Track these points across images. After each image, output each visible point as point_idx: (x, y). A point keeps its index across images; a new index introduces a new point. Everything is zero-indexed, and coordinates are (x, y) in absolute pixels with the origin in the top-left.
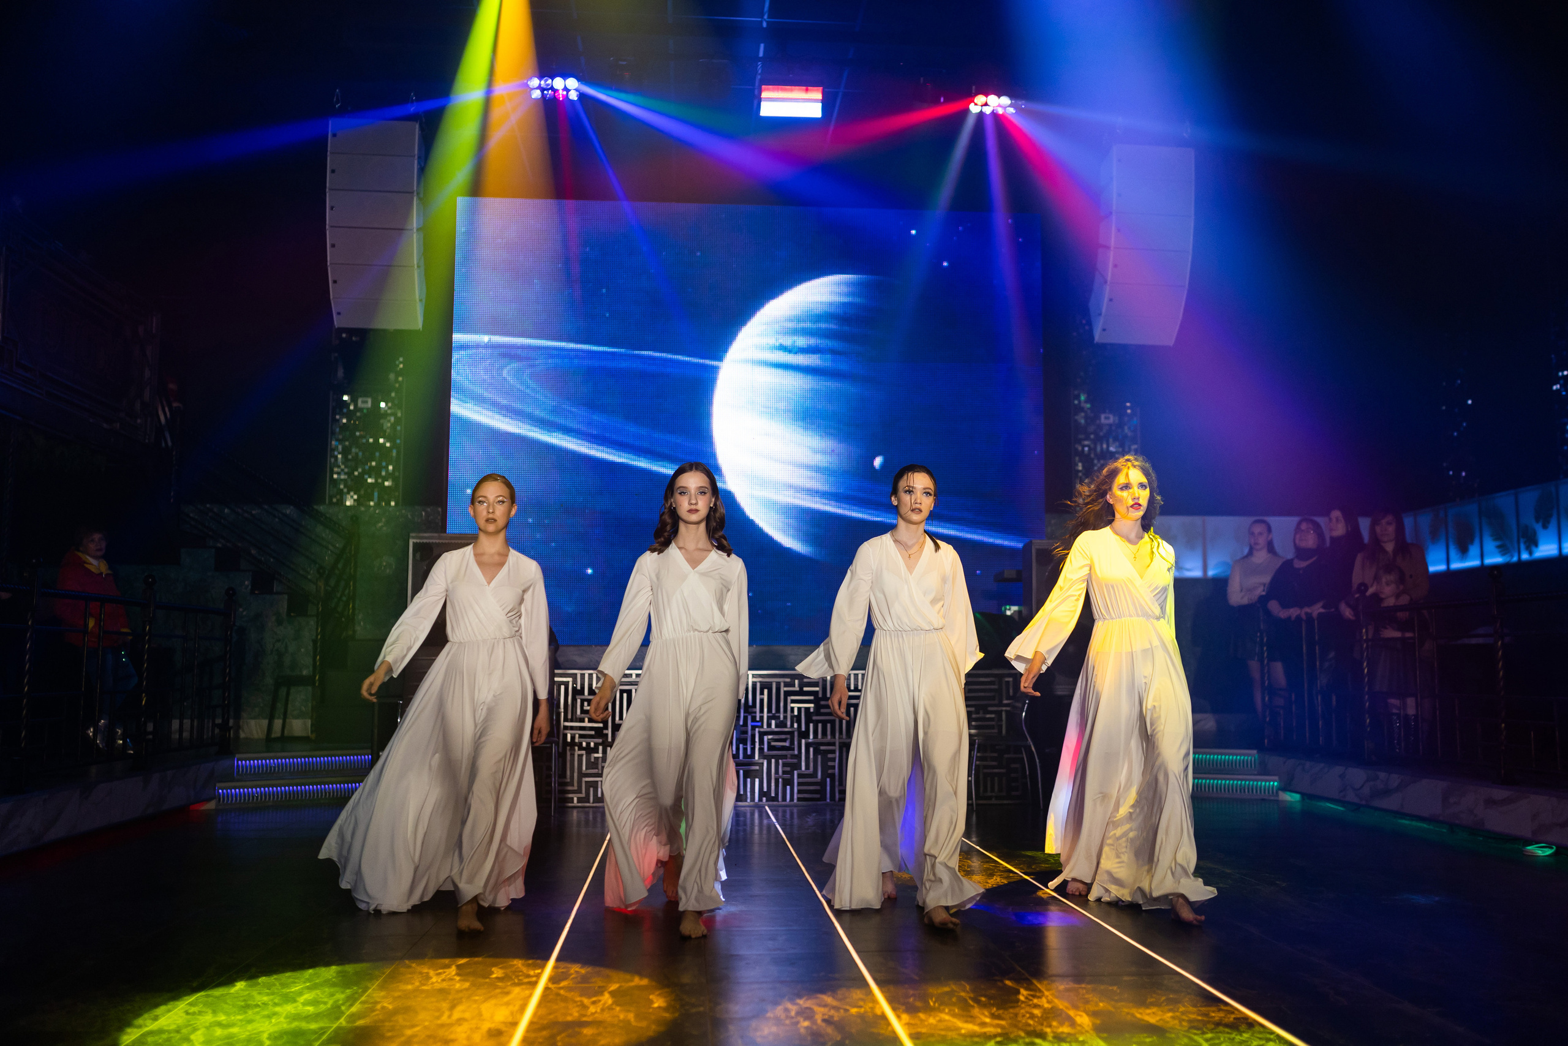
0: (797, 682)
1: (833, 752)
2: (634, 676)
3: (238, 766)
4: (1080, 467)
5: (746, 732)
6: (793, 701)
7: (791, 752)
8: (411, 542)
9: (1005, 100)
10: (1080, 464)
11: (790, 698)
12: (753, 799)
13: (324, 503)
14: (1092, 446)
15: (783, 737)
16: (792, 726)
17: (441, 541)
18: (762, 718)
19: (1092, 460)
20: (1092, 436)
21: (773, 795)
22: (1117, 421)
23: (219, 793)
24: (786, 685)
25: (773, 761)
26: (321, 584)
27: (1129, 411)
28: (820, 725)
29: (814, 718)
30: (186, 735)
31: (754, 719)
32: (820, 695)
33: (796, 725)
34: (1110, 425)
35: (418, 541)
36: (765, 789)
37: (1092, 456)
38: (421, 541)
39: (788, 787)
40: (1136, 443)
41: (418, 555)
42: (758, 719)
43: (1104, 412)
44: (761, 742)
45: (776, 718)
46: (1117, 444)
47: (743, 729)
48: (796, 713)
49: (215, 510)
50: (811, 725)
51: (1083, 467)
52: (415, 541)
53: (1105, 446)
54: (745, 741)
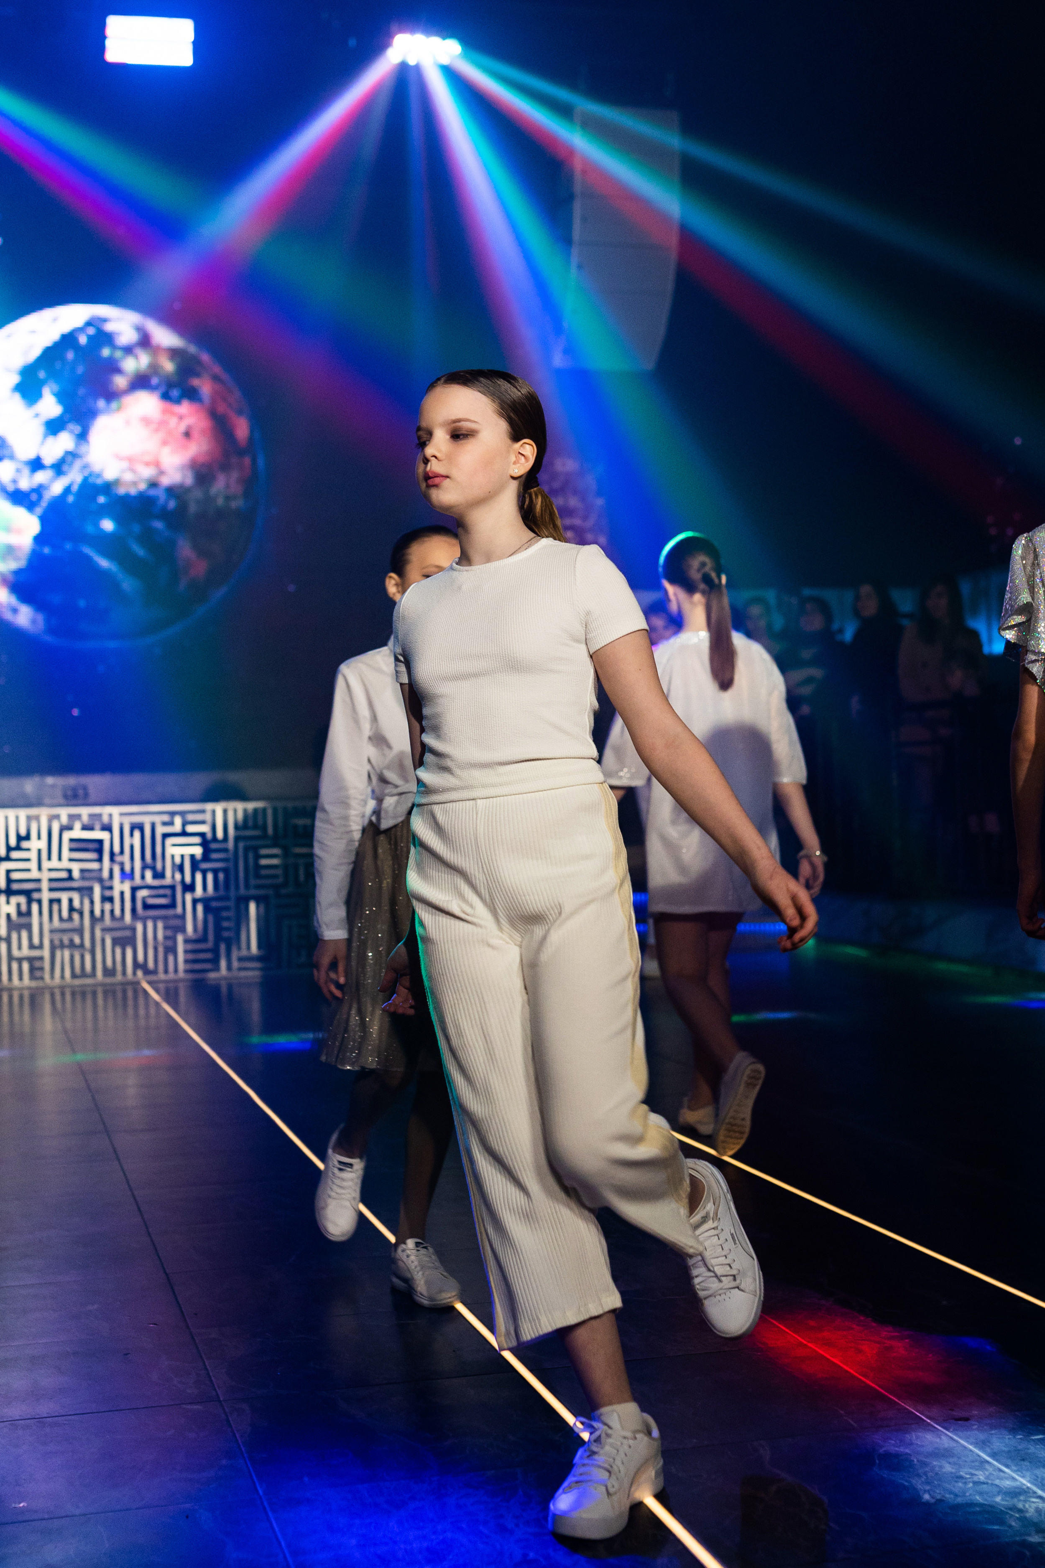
0: (178, 821)
1: (227, 908)
5: (111, 888)
6: (174, 845)
7: (170, 912)
11: (170, 841)
12: (124, 972)
15: (162, 892)
16: (173, 877)
18: (132, 869)
21: (151, 964)
22: (576, 468)
24: (165, 824)
25: (150, 925)
28: (210, 877)
29: (204, 866)
31: (122, 870)
32: (209, 836)
33: (178, 876)
34: (568, 473)
36: (140, 957)
39: (171, 959)
42: (127, 868)
44: (133, 899)
45: (153, 868)
46: (577, 498)
47: (107, 884)
48: (178, 860)
50: (199, 877)
54: (111, 899)
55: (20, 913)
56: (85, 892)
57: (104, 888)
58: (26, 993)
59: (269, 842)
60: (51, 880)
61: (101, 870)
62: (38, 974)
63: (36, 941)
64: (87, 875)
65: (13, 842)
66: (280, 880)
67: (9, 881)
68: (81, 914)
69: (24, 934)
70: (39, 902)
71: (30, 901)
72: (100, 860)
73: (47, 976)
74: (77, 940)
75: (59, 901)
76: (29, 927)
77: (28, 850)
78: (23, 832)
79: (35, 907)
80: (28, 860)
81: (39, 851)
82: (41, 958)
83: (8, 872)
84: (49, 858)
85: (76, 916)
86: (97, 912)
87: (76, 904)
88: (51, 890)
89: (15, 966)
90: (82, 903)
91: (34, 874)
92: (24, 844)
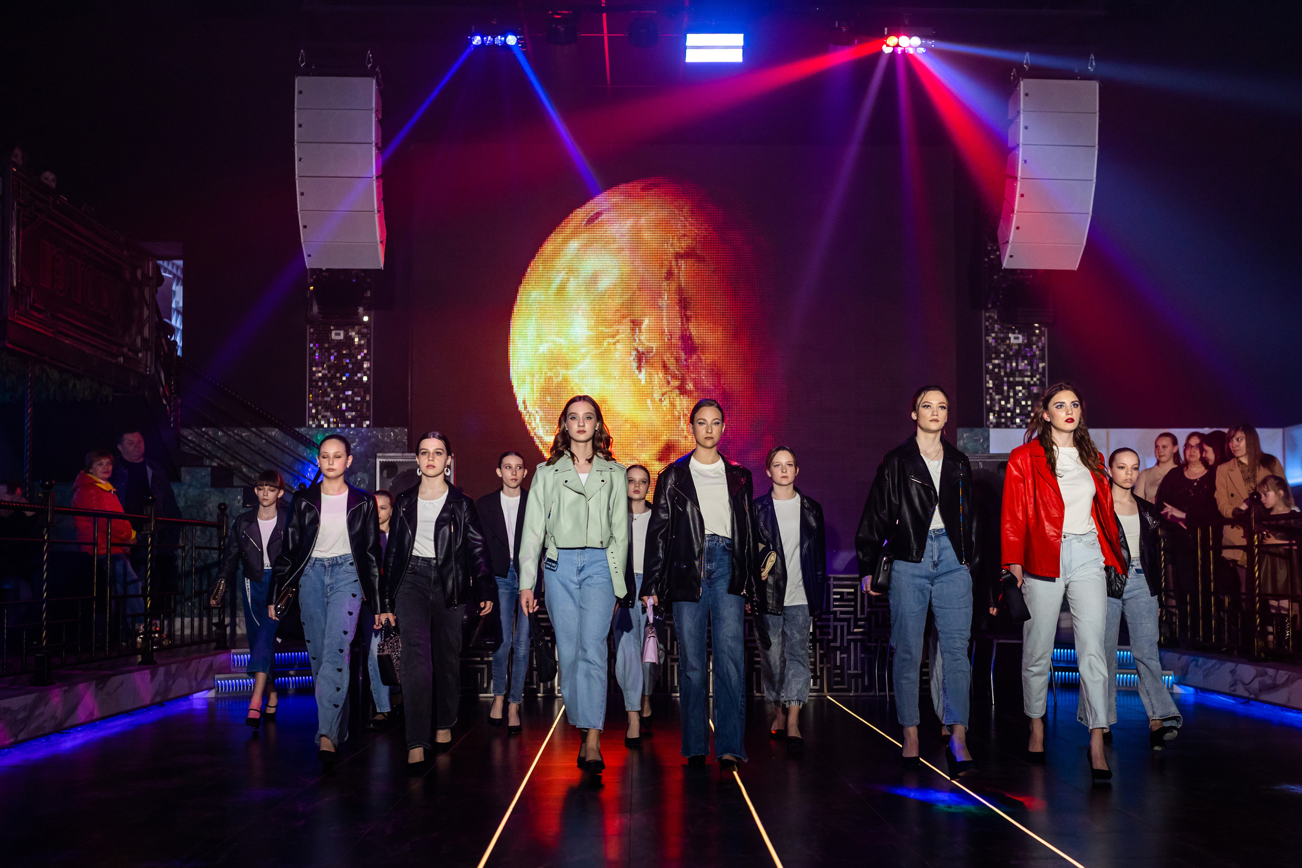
3: (234, 660)
4: (990, 384)
8: (378, 461)
9: (916, 41)
10: (991, 382)
13: (305, 426)
14: (1002, 364)
17: (404, 460)
19: (1002, 377)
20: (1002, 356)
22: (1026, 341)
23: (218, 684)
27: (1037, 331)
30: (187, 632)
34: (1019, 345)
35: (384, 460)
37: (1002, 374)
38: (387, 460)
40: (1043, 361)
41: (385, 472)
43: (1014, 333)
46: (1026, 362)
49: (210, 433)
51: (994, 384)
52: (382, 460)
53: (1014, 364)
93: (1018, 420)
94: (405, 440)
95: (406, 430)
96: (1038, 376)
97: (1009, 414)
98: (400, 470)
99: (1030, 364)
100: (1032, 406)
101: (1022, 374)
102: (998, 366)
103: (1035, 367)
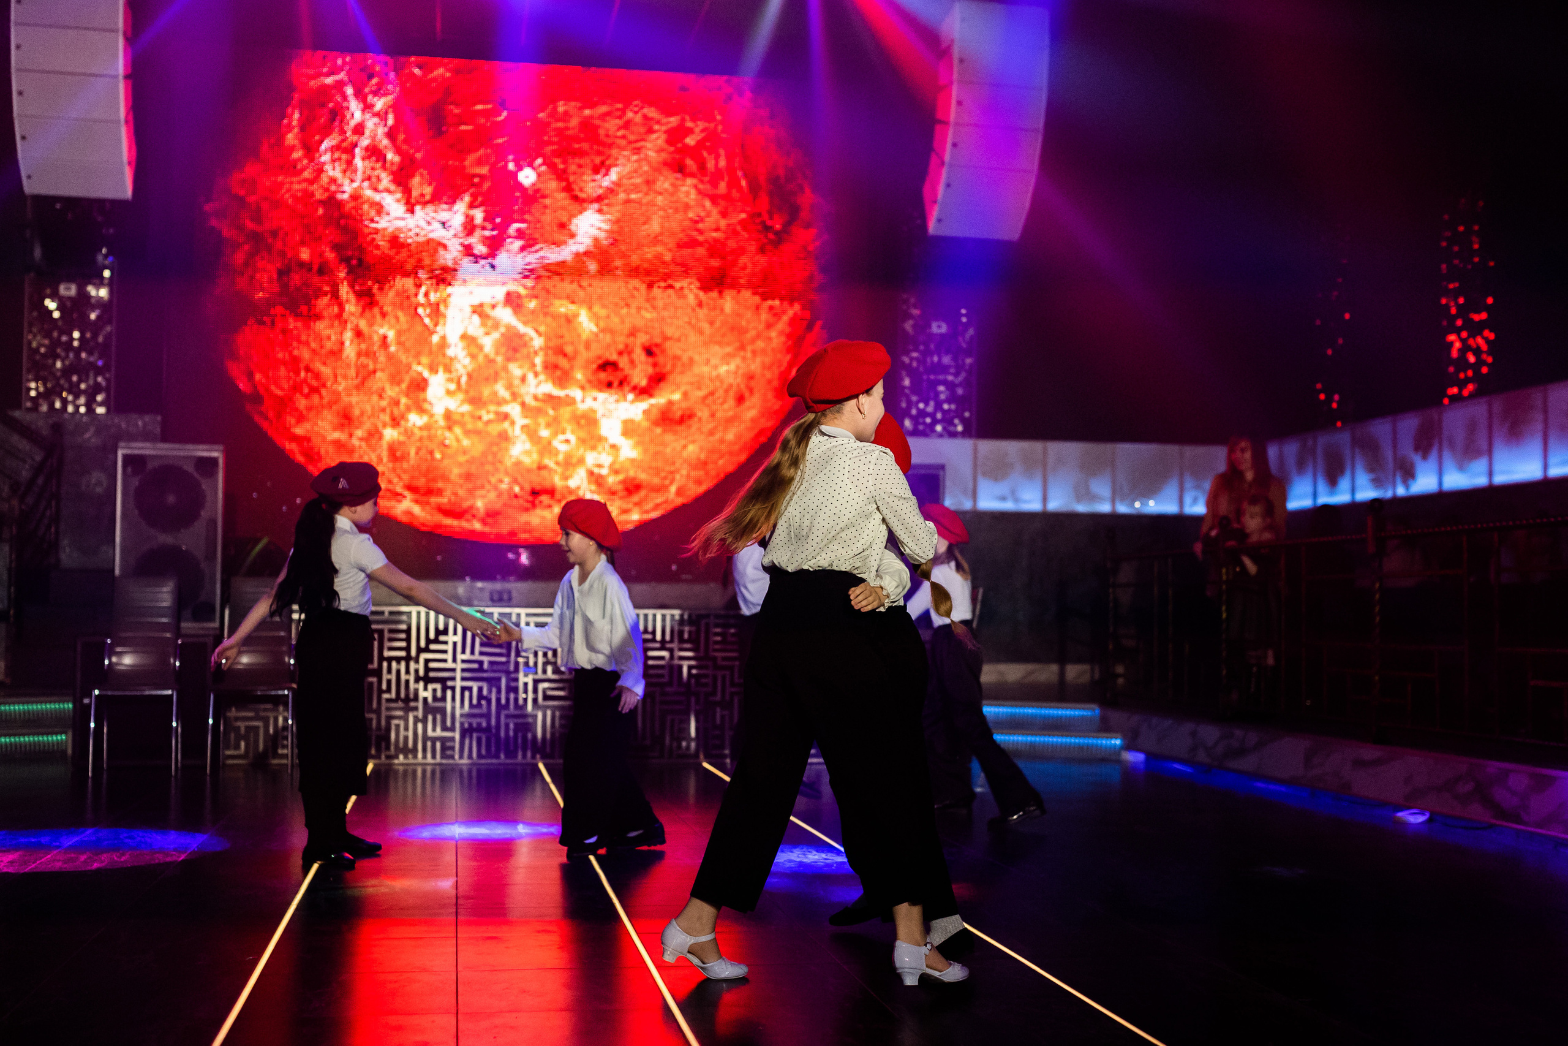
2: (386, 614)
4: (907, 382)
5: (517, 680)
8: (119, 452)
10: (906, 377)
12: (524, 755)
13: (20, 408)
14: (922, 358)
15: (561, 684)
18: (536, 664)
19: (921, 374)
20: (922, 348)
21: (548, 750)
22: (950, 331)
25: (549, 713)
26: (15, 502)
27: (964, 319)
31: (527, 664)
34: (942, 335)
35: (129, 452)
36: (539, 745)
37: (921, 369)
38: (132, 452)
40: (970, 356)
41: (129, 469)
42: (531, 663)
43: (936, 320)
44: (535, 691)
45: (554, 664)
46: (950, 356)
47: (513, 676)
51: (909, 380)
52: (126, 451)
53: (936, 359)
54: (516, 690)
55: (435, 698)
56: (493, 682)
57: (509, 680)
58: (438, 769)
59: (657, 645)
60: (463, 670)
61: (508, 662)
62: (449, 752)
63: (449, 724)
64: (495, 667)
65: (432, 635)
66: (665, 680)
67: (427, 669)
68: (489, 701)
69: (439, 717)
70: (453, 689)
71: (444, 690)
72: (508, 655)
73: (457, 757)
74: (484, 724)
75: (470, 689)
76: (443, 711)
77: (446, 643)
78: (441, 627)
79: (449, 693)
80: (445, 652)
81: (455, 644)
82: (452, 739)
83: (427, 661)
84: (463, 652)
85: (483, 702)
86: (503, 701)
87: (485, 692)
88: (463, 679)
89: (429, 744)
90: (490, 692)
91: (450, 664)
92: (442, 638)
93: (939, 428)
94: (158, 430)
95: (159, 418)
96: (963, 375)
97: (928, 420)
98: (150, 465)
99: (955, 359)
100: (956, 411)
101: (945, 369)
102: (917, 359)
103: (960, 362)
